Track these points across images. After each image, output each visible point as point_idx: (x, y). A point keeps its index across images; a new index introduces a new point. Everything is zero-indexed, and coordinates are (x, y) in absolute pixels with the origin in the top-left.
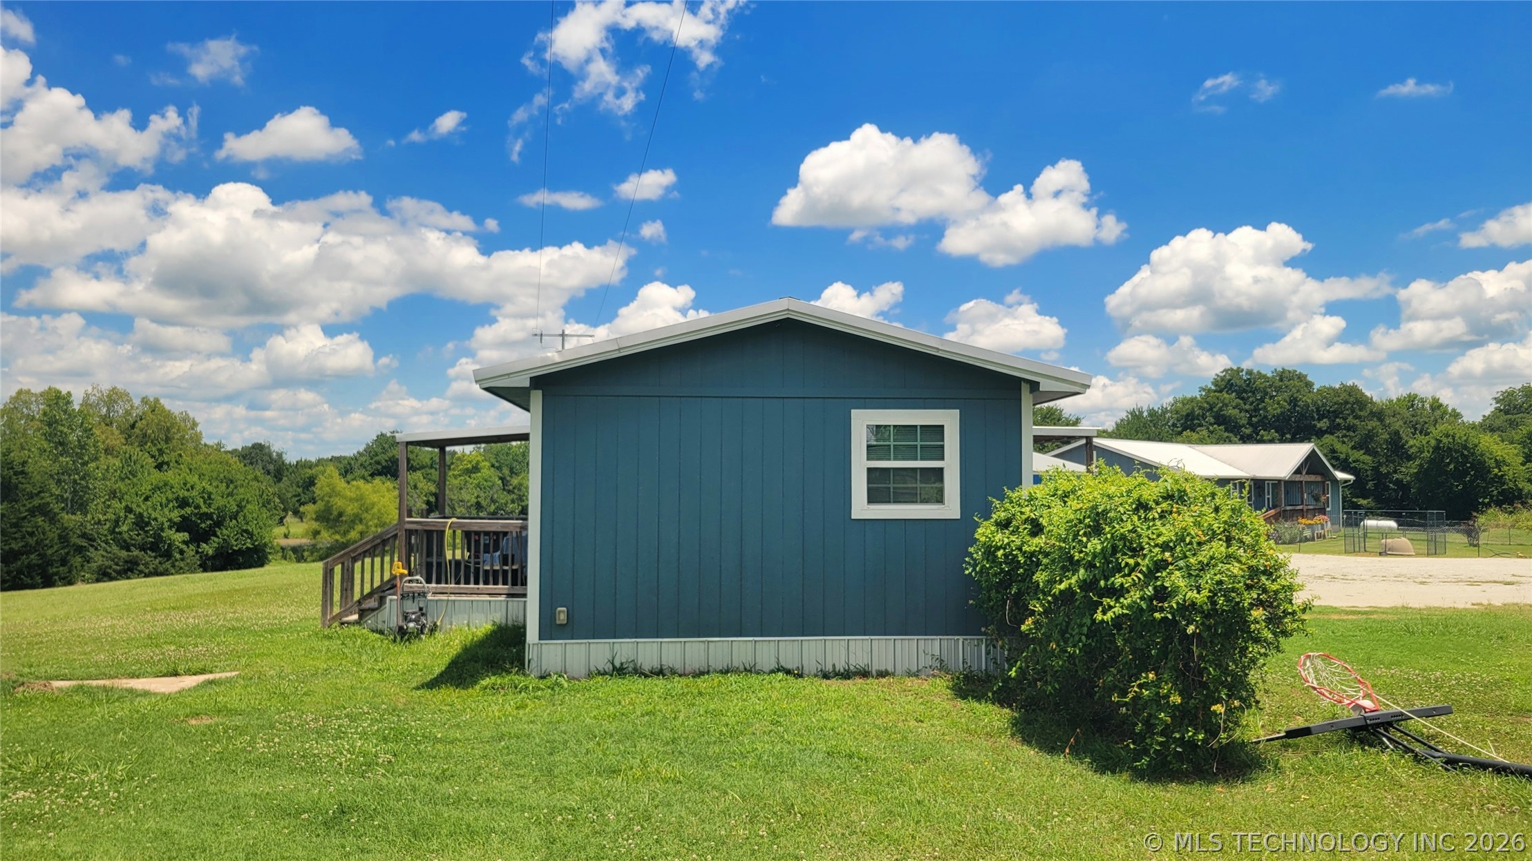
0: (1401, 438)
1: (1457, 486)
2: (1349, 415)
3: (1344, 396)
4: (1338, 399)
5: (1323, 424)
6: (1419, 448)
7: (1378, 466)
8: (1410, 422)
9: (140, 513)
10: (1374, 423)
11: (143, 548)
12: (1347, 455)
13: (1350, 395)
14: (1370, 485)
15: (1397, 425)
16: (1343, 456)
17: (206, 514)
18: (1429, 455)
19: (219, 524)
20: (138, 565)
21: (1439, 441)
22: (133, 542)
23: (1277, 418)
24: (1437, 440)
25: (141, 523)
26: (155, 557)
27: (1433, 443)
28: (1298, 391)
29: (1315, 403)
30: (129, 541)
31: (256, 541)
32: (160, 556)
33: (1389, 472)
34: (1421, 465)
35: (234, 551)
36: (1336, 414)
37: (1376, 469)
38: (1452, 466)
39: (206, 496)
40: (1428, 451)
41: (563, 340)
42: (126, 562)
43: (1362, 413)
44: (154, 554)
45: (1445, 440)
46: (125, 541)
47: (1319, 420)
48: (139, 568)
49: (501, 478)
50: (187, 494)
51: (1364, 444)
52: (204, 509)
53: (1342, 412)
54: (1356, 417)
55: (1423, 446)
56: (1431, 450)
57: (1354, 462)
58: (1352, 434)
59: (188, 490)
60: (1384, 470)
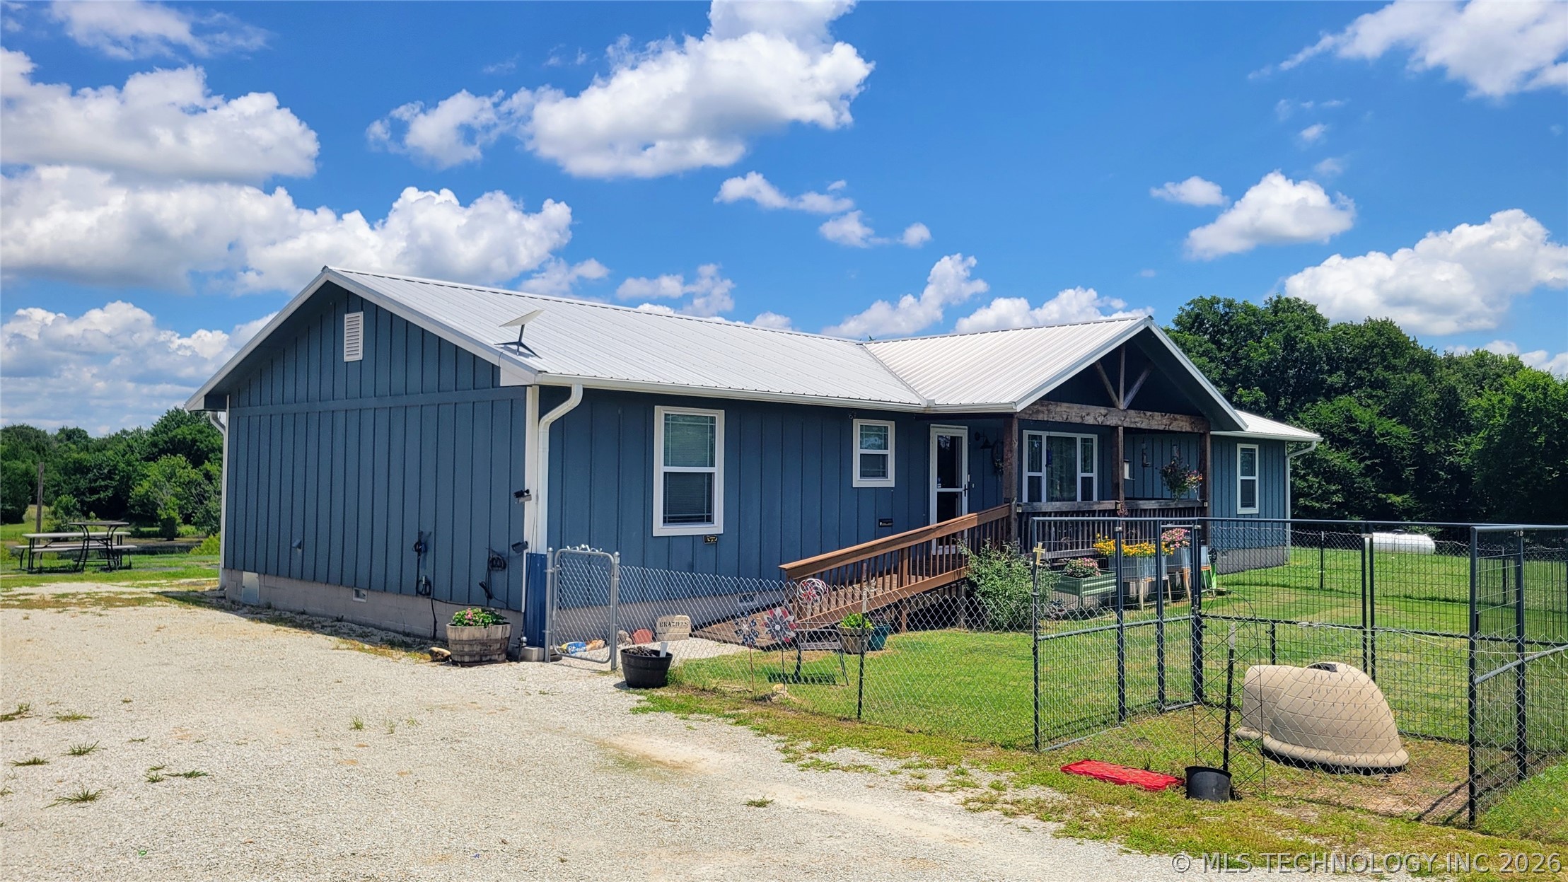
0: (1458, 400)
1: (1551, 472)
2: (1377, 364)
3: (1370, 334)
4: (1361, 340)
5: (1336, 379)
6: (1486, 411)
7: (1421, 443)
8: (1474, 375)
10: (1417, 376)
12: (1372, 426)
13: (1380, 334)
14: (1408, 472)
15: (1453, 379)
16: (1363, 427)
18: (1502, 421)
21: (1520, 398)
23: (1266, 368)
24: (1516, 395)
27: (1509, 401)
28: (1299, 327)
29: (1323, 345)
33: (1438, 453)
34: (1489, 439)
36: (1357, 362)
37: (1418, 449)
38: (1541, 439)
40: (1502, 415)
43: (1396, 362)
45: (1530, 396)
47: (1330, 373)
51: (1400, 409)
53: (1366, 361)
54: (1387, 368)
55: (1494, 407)
56: (1506, 413)
57: (1382, 435)
58: (1380, 393)
60: (1430, 449)
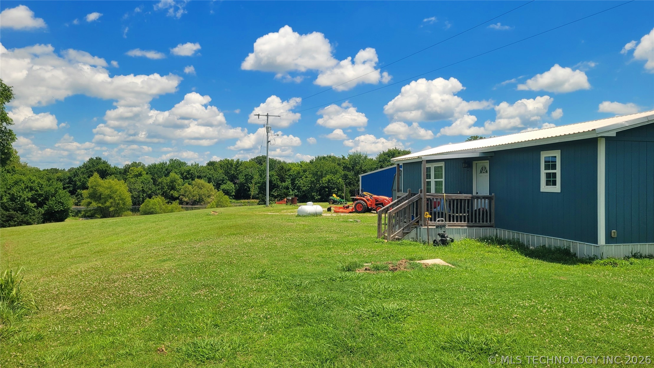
9: (13, 194)
11: (14, 210)
17: (40, 194)
19: (47, 199)
20: (14, 218)
22: (10, 207)
25: (13, 199)
26: (22, 214)
30: (8, 207)
31: (65, 206)
32: (24, 214)
35: (55, 211)
39: (40, 186)
41: (268, 118)
42: (7, 216)
44: (21, 213)
46: (6, 207)
48: (14, 220)
49: (152, 179)
50: (32, 185)
52: (40, 192)
59: (32, 183)
